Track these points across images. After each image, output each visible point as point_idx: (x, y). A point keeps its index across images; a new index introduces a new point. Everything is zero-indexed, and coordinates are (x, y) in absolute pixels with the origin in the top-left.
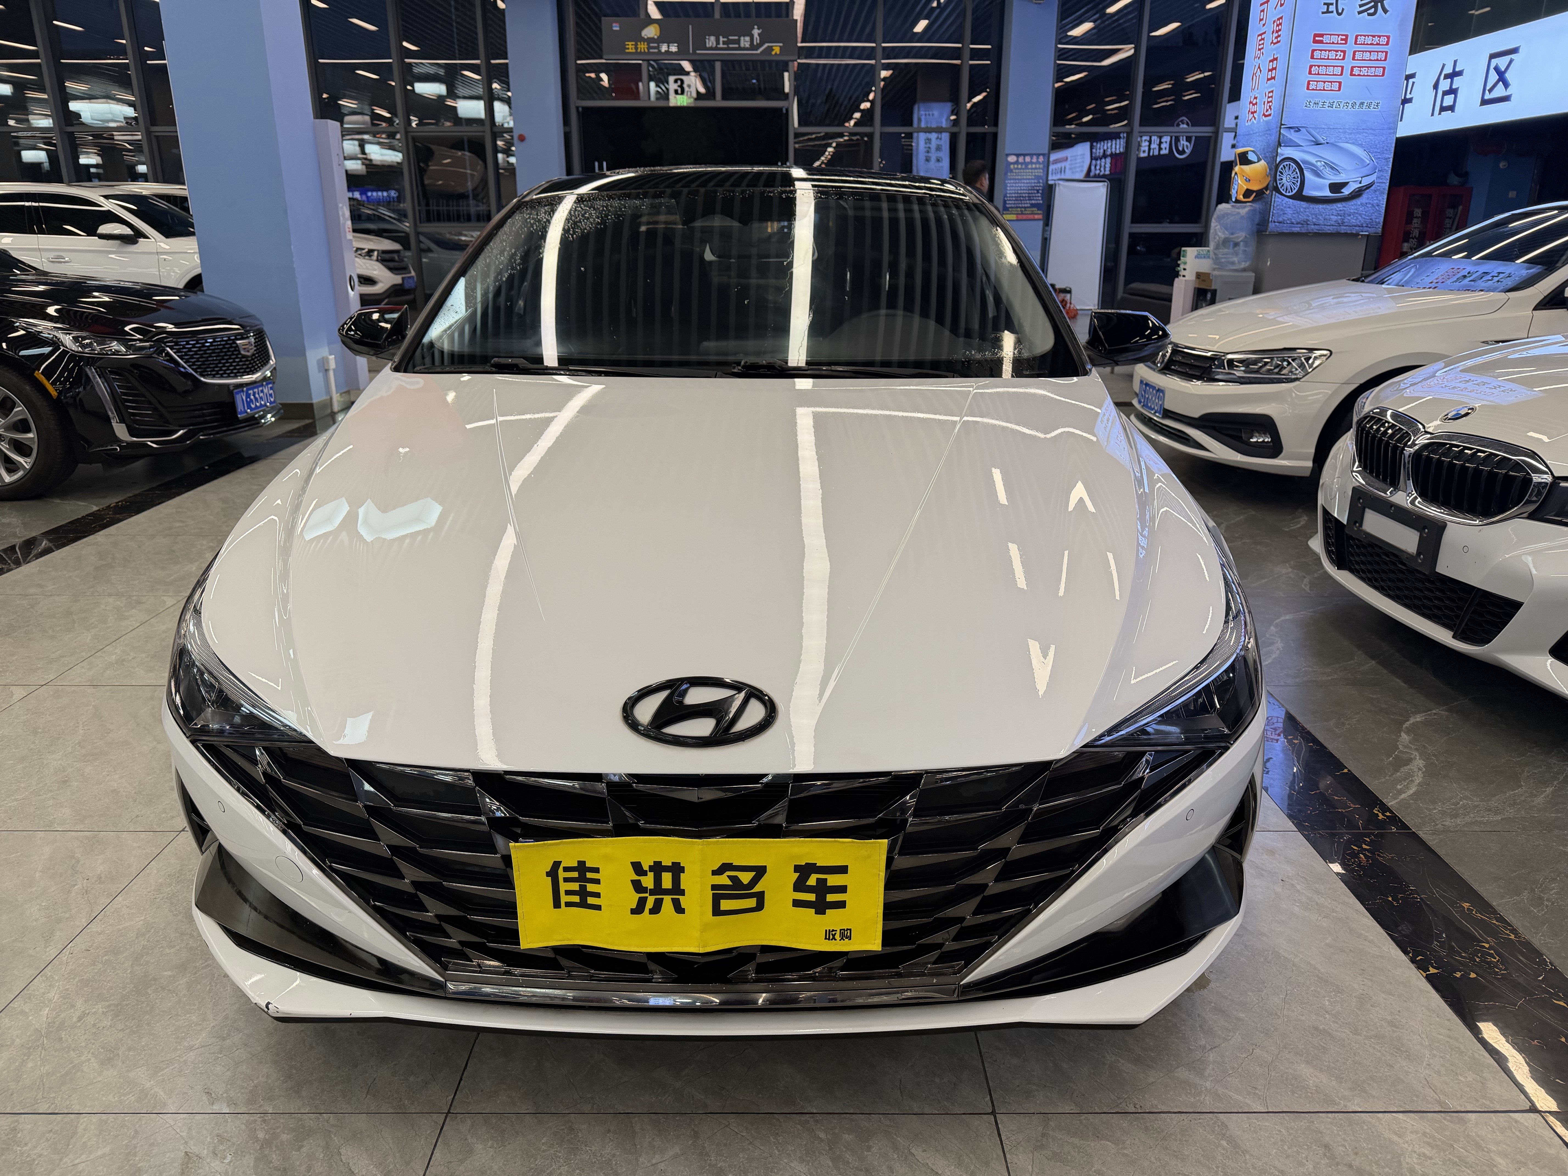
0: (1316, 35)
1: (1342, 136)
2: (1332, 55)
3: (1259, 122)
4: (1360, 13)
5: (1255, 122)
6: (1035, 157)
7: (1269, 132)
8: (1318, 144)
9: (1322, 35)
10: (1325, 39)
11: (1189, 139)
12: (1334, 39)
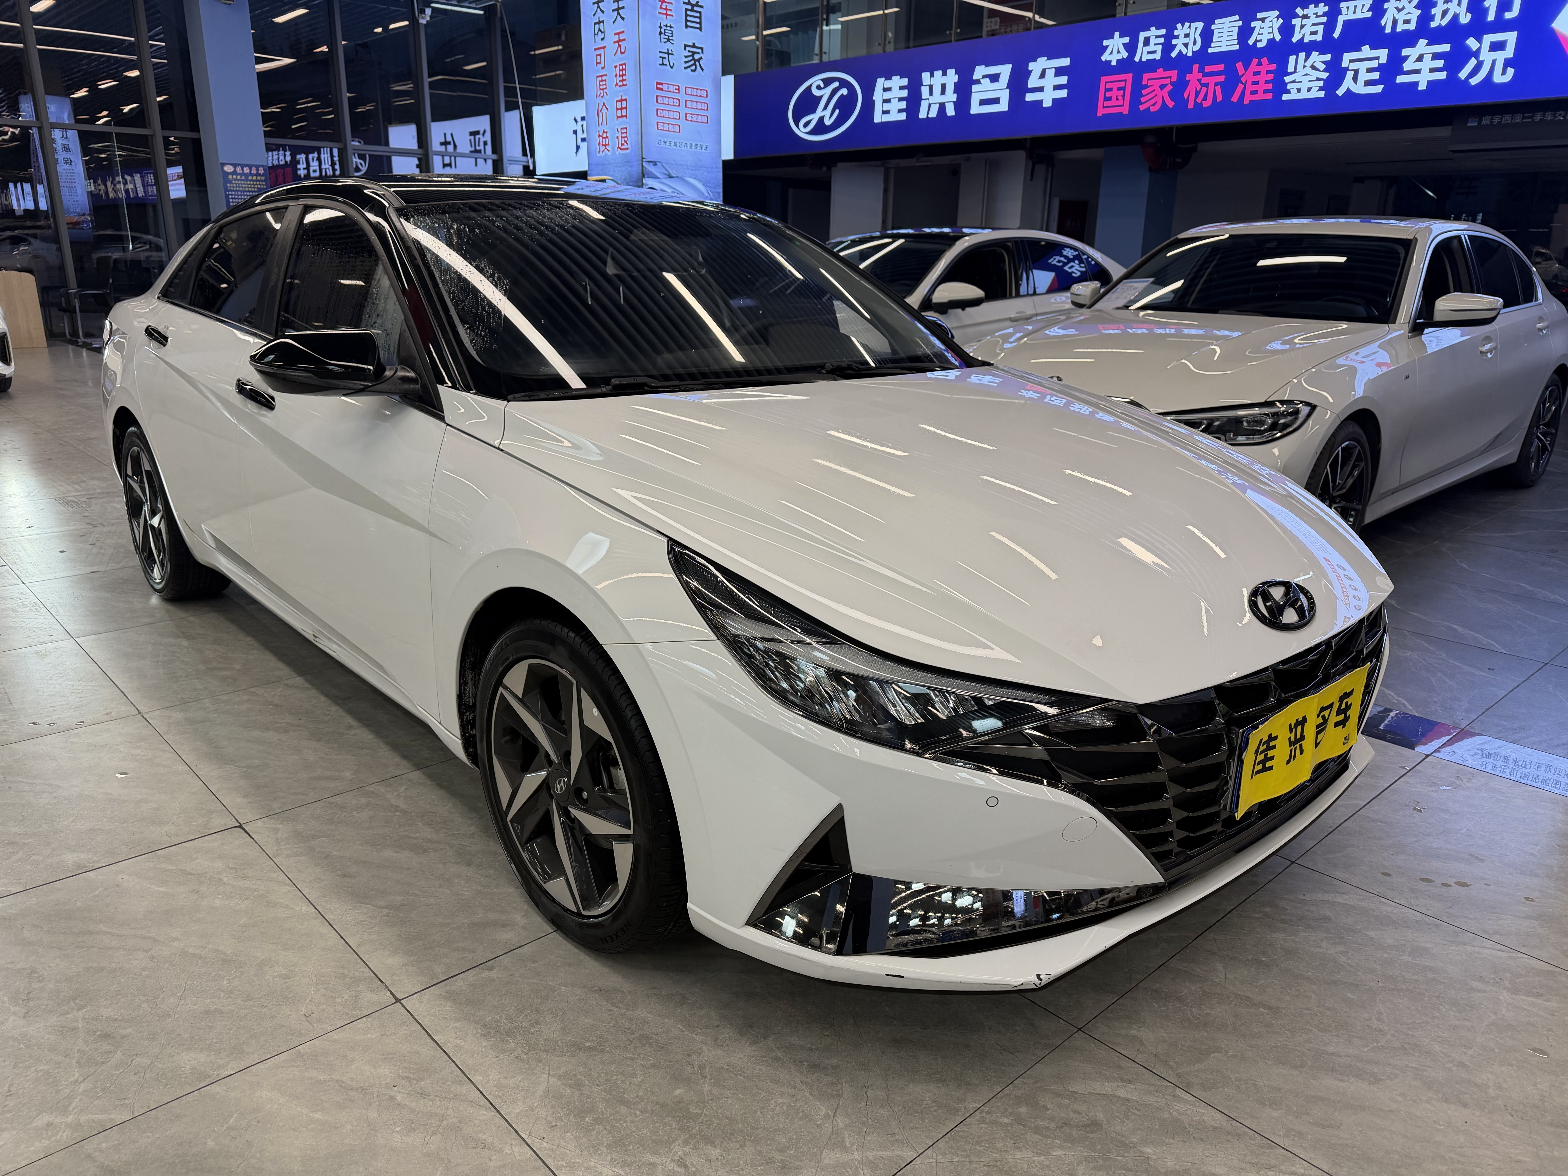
0: (657, 83)
1: (687, 171)
2: (671, 102)
3: (614, 153)
4: (686, 68)
5: (609, 154)
6: (254, 168)
7: (629, 164)
8: (671, 177)
9: (661, 84)
10: (665, 87)
11: (362, 157)
12: (671, 88)
